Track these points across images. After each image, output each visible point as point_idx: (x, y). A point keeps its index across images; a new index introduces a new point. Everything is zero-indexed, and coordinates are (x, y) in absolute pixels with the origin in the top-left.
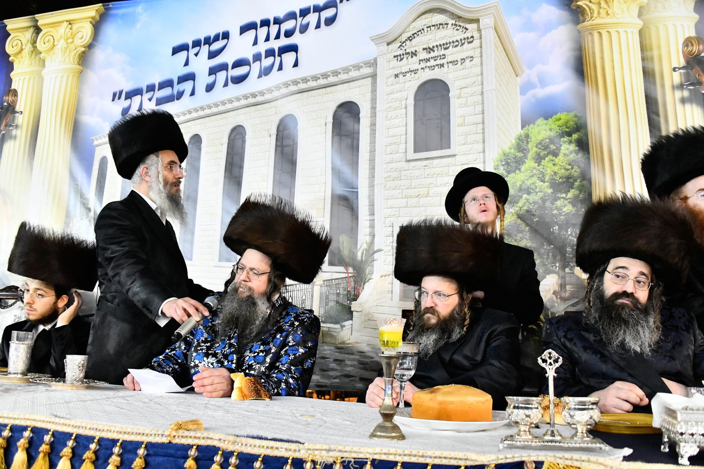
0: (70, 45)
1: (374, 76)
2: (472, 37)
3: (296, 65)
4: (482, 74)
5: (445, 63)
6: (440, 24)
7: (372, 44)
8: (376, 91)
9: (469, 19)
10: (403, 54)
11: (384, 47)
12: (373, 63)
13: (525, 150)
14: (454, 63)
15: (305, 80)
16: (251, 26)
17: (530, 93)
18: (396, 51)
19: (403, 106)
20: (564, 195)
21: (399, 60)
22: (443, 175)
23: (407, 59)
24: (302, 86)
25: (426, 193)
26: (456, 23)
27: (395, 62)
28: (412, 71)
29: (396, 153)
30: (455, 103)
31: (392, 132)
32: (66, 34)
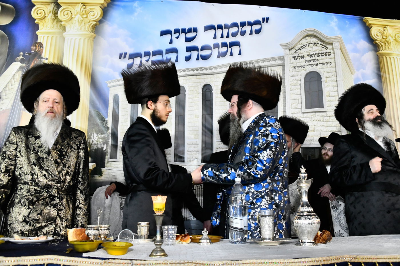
0: (84, 19)
1: (283, 66)
2: (330, 52)
3: (240, 54)
4: (336, 72)
5: (318, 63)
6: (315, 43)
8: (285, 74)
9: (328, 43)
10: (297, 57)
11: (287, 51)
12: (282, 59)
14: (323, 64)
15: (246, 63)
16: (212, 27)
18: (293, 54)
19: (299, 84)
21: (295, 59)
22: (321, 121)
23: (299, 59)
25: (313, 130)
26: (322, 44)
27: (293, 60)
28: (302, 66)
29: (297, 108)
30: (324, 85)
31: (294, 97)
32: (81, 11)
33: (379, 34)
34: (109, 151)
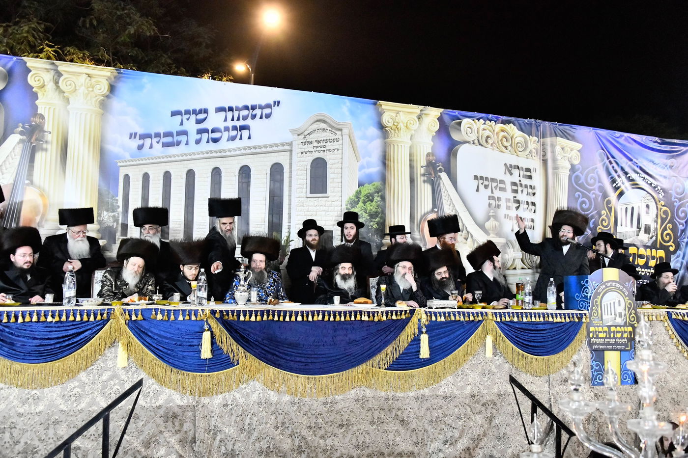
0: (90, 92)
1: (291, 151)
2: (339, 138)
3: (249, 138)
4: (342, 158)
5: (326, 150)
6: (324, 129)
7: (290, 133)
8: (292, 159)
9: (338, 129)
10: (306, 142)
11: (296, 136)
12: (291, 144)
13: (359, 197)
14: (330, 150)
15: (255, 148)
16: (222, 109)
17: (363, 171)
18: (302, 140)
19: (305, 169)
20: (374, 220)
21: (304, 145)
22: (323, 206)
23: (307, 145)
24: (253, 151)
26: (332, 130)
27: (301, 146)
28: (309, 152)
29: (302, 193)
30: (329, 171)
31: (300, 182)
32: (86, 83)
33: (390, 120)
34: (120, 228)
